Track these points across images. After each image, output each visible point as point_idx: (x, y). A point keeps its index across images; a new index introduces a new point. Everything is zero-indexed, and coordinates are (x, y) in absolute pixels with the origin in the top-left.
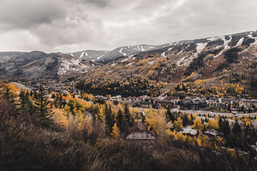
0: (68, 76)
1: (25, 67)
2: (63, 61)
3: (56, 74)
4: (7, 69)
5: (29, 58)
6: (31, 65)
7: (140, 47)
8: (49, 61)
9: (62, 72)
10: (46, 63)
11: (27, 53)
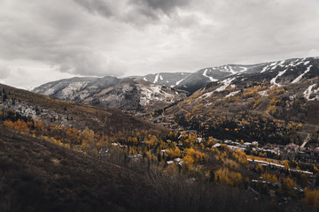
0: (153, 107)
1: (102, 96)
2: (143, 89)
3: (139, 105)
4: (82, 97)
5: (102, 85)
6: (107, 94)
7: (228, 68)
8: (126, 88)
9: (144, 101)
10: (124, 90)
11: (99, 79)
